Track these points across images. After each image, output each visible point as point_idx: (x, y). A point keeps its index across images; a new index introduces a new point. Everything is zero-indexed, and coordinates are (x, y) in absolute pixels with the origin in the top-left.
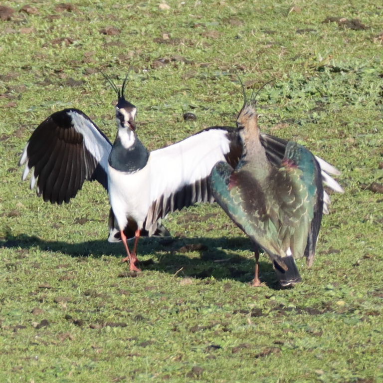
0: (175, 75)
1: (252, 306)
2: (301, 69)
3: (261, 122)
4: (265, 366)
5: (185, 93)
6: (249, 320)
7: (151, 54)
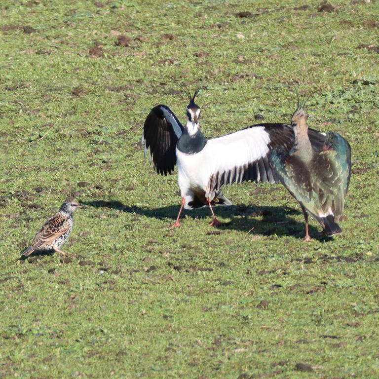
0: (248, 86)
1: (304, 256)
2: (340, 83)
3: (311, 121)
4: (314, 300)
5: (255, 100)
6: (302, 266)
7: (231, 71)
